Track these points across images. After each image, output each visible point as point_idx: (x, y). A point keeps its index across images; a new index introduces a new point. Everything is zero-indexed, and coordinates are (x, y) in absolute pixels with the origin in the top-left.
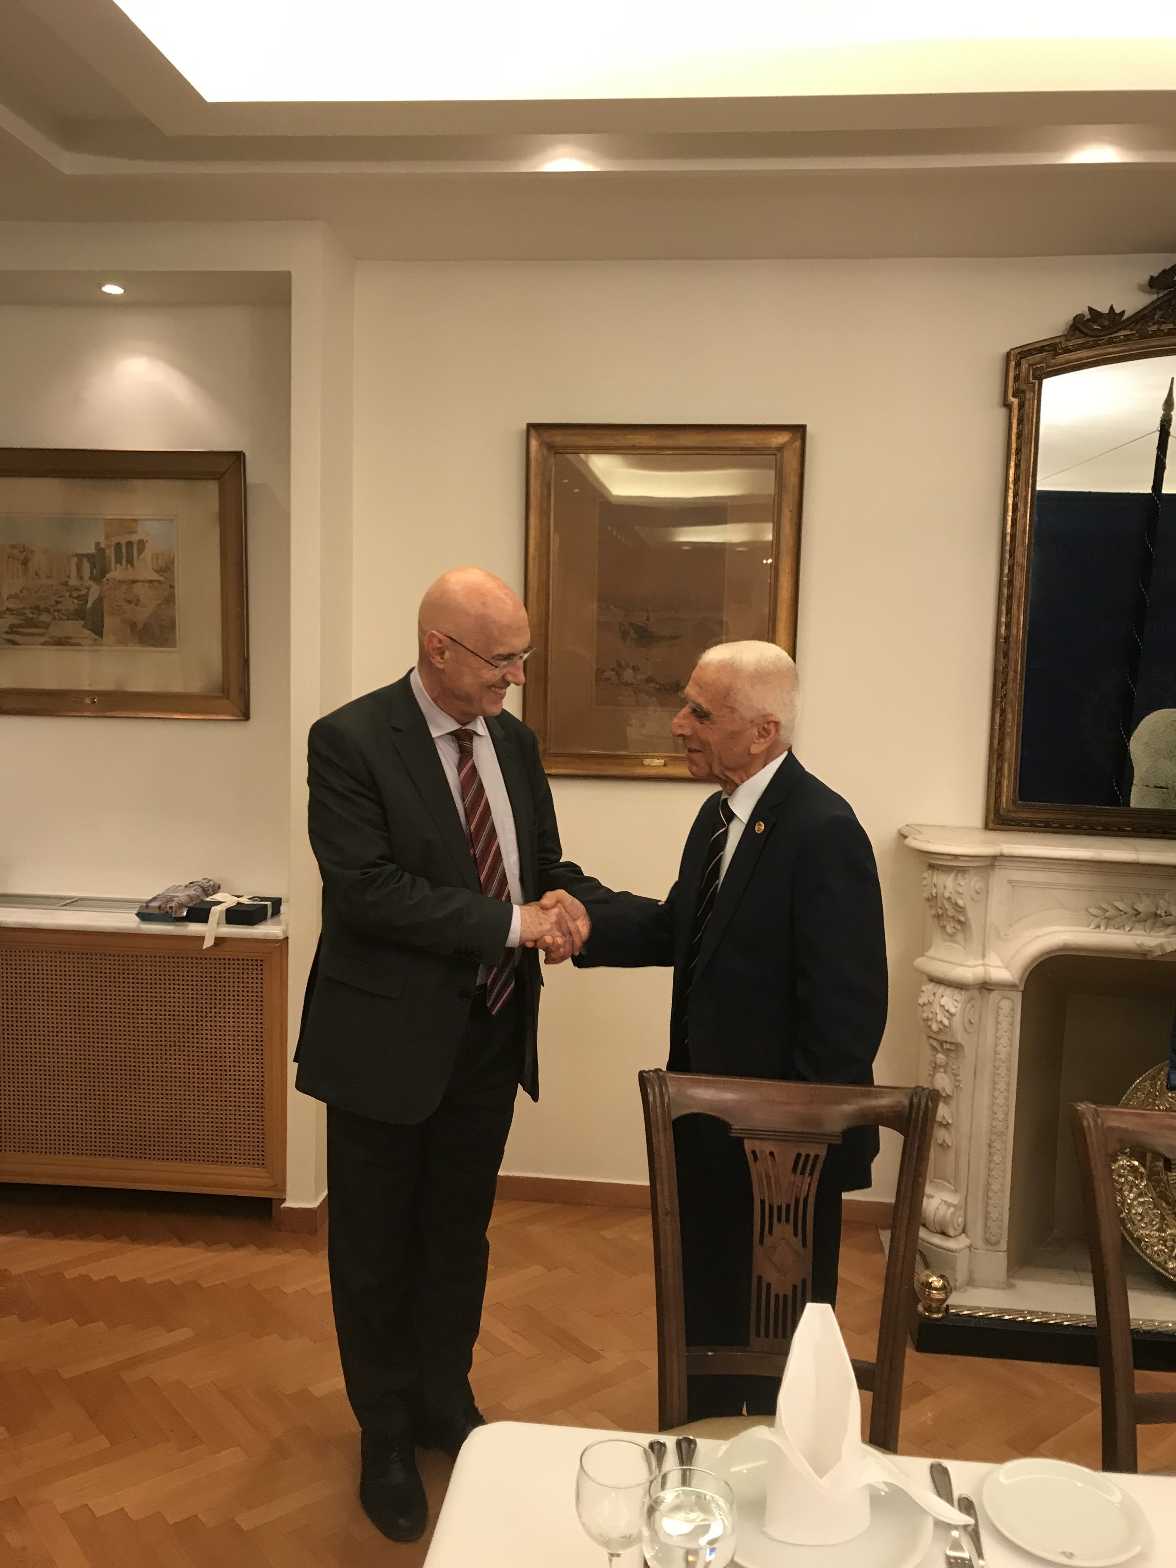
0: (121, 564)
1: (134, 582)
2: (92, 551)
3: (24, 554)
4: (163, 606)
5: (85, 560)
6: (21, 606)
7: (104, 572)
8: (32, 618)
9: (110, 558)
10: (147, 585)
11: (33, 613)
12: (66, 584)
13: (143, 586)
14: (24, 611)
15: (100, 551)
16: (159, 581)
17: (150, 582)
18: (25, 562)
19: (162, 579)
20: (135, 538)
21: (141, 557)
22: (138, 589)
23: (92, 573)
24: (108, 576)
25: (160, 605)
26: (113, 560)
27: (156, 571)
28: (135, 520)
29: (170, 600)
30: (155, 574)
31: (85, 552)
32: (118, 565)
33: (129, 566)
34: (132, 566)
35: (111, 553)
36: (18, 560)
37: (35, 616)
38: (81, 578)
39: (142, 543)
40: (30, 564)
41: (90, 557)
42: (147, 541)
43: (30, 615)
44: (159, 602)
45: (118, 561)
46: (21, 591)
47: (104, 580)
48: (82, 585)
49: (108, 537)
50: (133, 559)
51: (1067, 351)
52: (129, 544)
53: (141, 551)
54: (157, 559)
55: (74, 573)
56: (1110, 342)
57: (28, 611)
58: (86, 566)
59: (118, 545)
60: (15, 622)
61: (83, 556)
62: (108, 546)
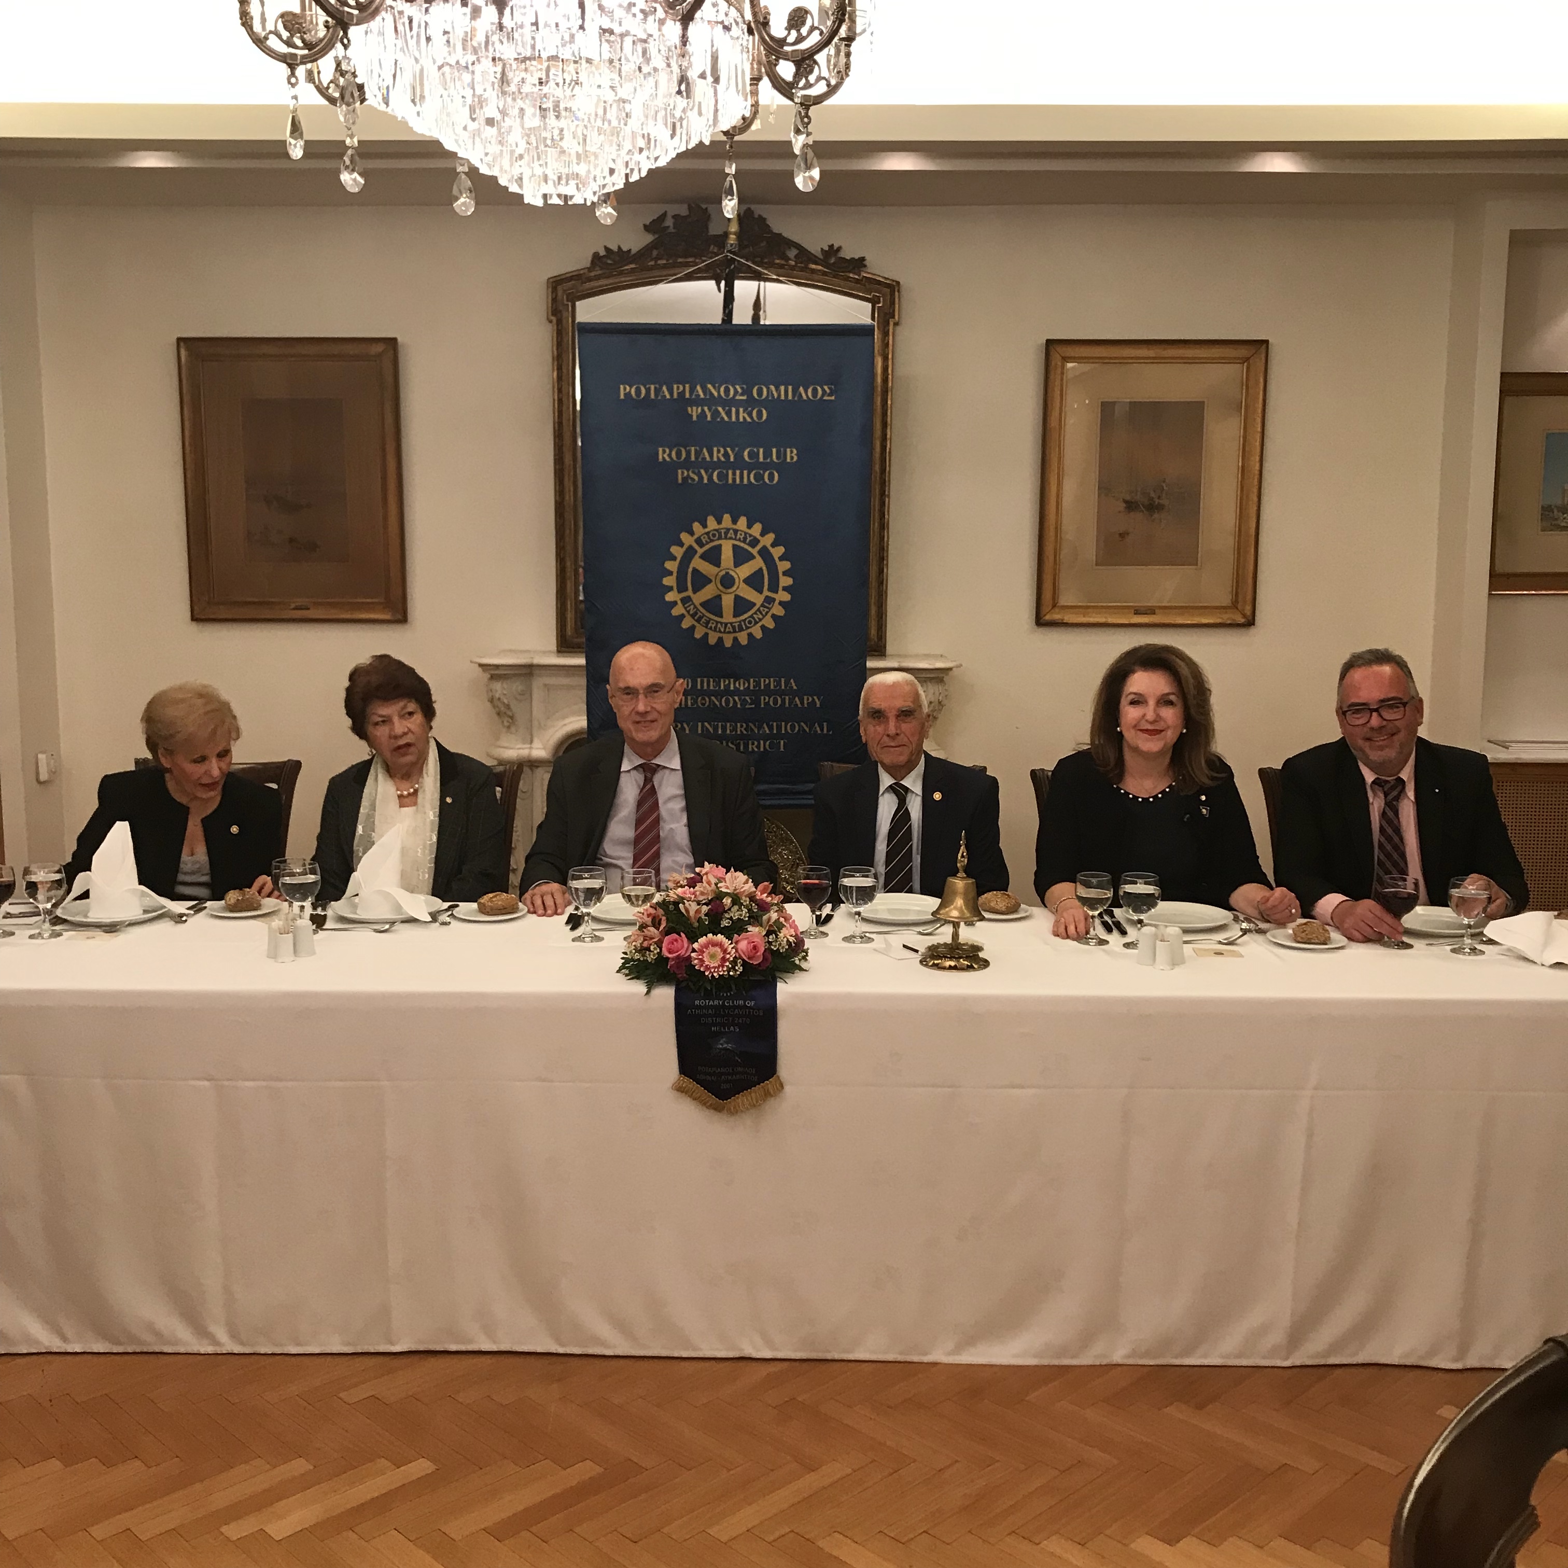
51: (590, 280)
56: (621, 273)
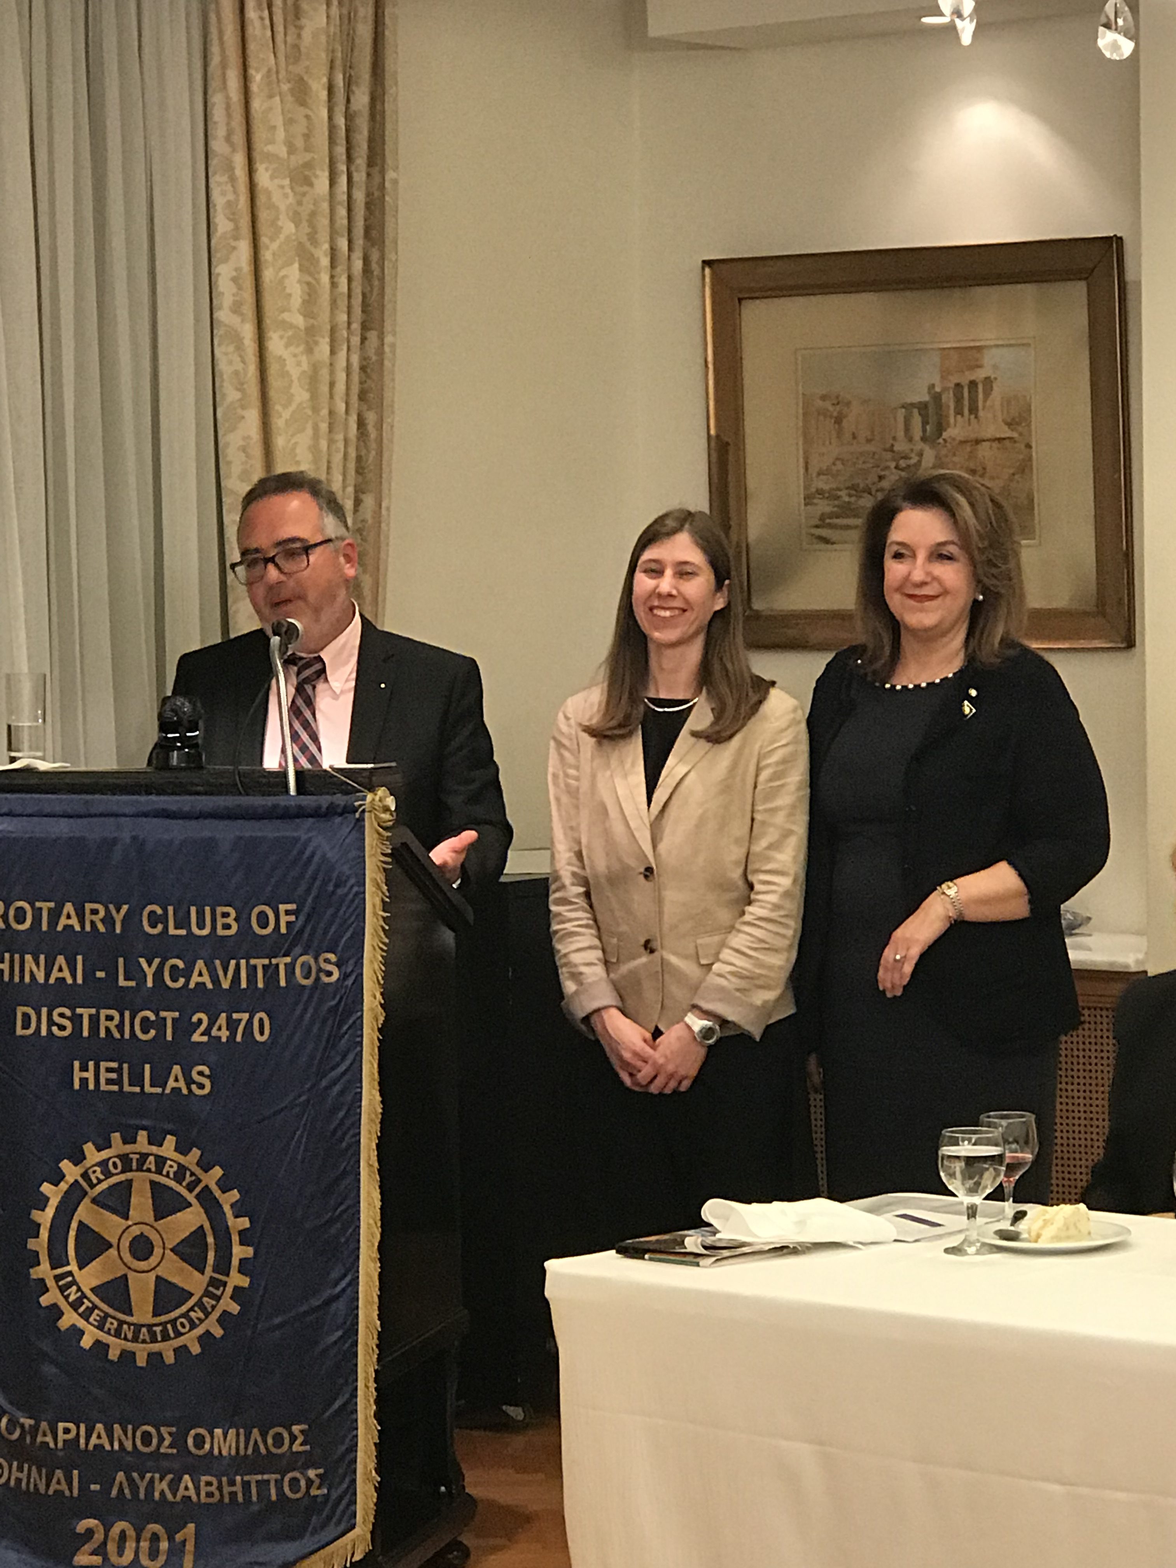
0: (962, 415)
1: (978, 442)
2: (926, 398)
3: (838, 408)
4: (1016, 477)
5: (916, 411)
6: (834, 486)
7: (940, 428)
8: (849, 503)
9: (949, 407)
10: (995, 445)
11: (850, 496)
12: (891, 449)
13: (991, 447)
14: (840, 493)
15: (937, 398)
16: (1010, 438)
17: (1000, 440)
18: (838, 421)
19: (1015, 435)
20: (980, 375)
21: (988, 403)
22: (985, 452)
23: (924, 431)
24: (945, 435)
25: (1014, 474)
26: (952, 412)
27: (1009, 424)
28: (979, 349)
29: (1025, 467)
30: (1006, 428)
31: (916, 399)
32: (959, 417)
33: (972, 417)
34: (976, 417)
35: (948, 399)
36: (831, 417)
37: (853, 499)
38: (910, 440)
39: (988, 381)
40: (845, 423)
41: (923, 407)
42: (996, 379)
43: (847, 499)
44: (1012, 471)
45: (959, 412)
46: (834, 464)
47: (941, 440)
48: (912, 450)
49: (945, 374)
50: (977, 409)
52: (973, 384)
53: (987, 393)
54: (1009, 403)
55: (901, 434)
57: (843, 493)
58: (917, 420)
59: (958, 385)
60: (828, 509)
61: (912, 405)
62: (945, 389)
